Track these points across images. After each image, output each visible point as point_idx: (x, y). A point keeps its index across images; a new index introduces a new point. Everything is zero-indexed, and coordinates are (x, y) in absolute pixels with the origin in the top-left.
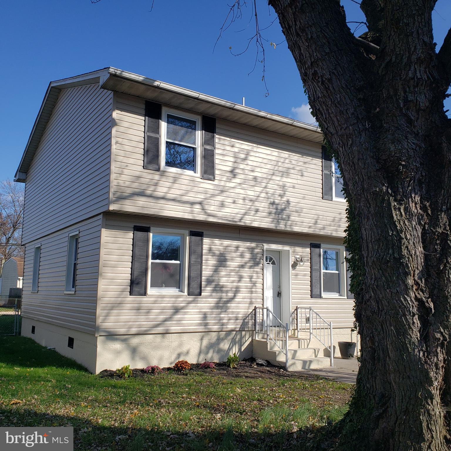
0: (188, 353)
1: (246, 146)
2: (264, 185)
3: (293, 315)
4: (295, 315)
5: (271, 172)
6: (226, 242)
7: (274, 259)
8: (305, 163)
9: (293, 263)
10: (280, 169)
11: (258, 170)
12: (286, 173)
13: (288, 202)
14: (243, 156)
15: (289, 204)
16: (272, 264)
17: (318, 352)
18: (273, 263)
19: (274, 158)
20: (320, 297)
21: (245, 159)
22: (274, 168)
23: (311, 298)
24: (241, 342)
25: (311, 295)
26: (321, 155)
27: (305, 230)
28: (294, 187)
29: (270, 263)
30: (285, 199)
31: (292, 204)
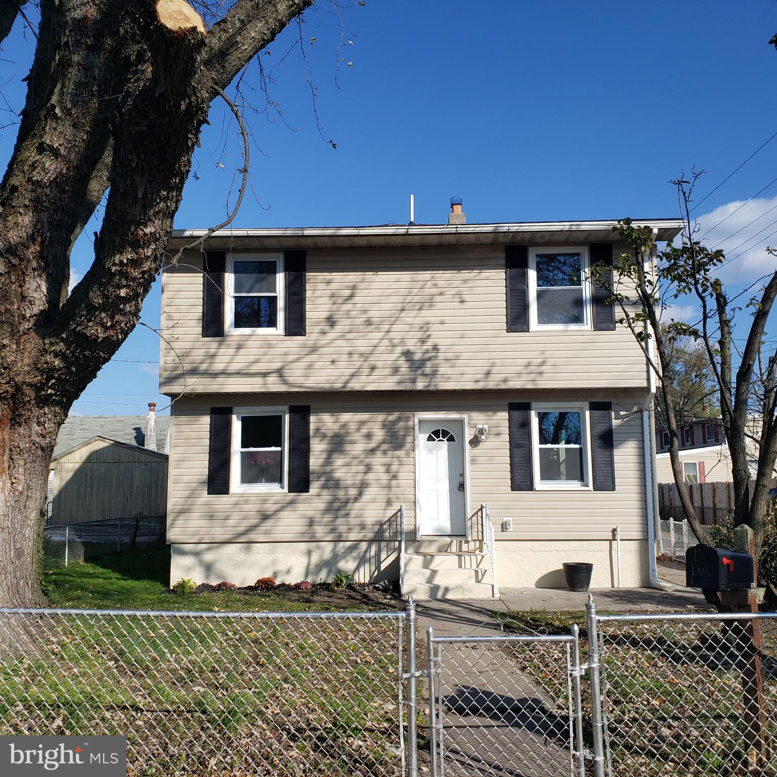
0: (288, 572)
1: (352, 277)
2: (385, 327)
3: (475, 518)
4: (480, 518)
5: (399, 306)
7: (451, 433)
8: (465, 281)
9: (472, 437)
10: (416, 299)
11: (376, 307)
12: (429, 303)
13: (435, 348)
14: (347, 293)
15: (438, 349)
16: (447, 440)
17: (483, 575)
18: (451, 439)
19: (404, 285)
21: (351, 296)
22: (405, 299)
23: (512, 490)
24: (379, 558)
25: (511, 487)
26: (503, 262)
27: (470, 386)
28: (442, 323)
29: (445, 440)
30: (430, 343)
31: (442, 348)
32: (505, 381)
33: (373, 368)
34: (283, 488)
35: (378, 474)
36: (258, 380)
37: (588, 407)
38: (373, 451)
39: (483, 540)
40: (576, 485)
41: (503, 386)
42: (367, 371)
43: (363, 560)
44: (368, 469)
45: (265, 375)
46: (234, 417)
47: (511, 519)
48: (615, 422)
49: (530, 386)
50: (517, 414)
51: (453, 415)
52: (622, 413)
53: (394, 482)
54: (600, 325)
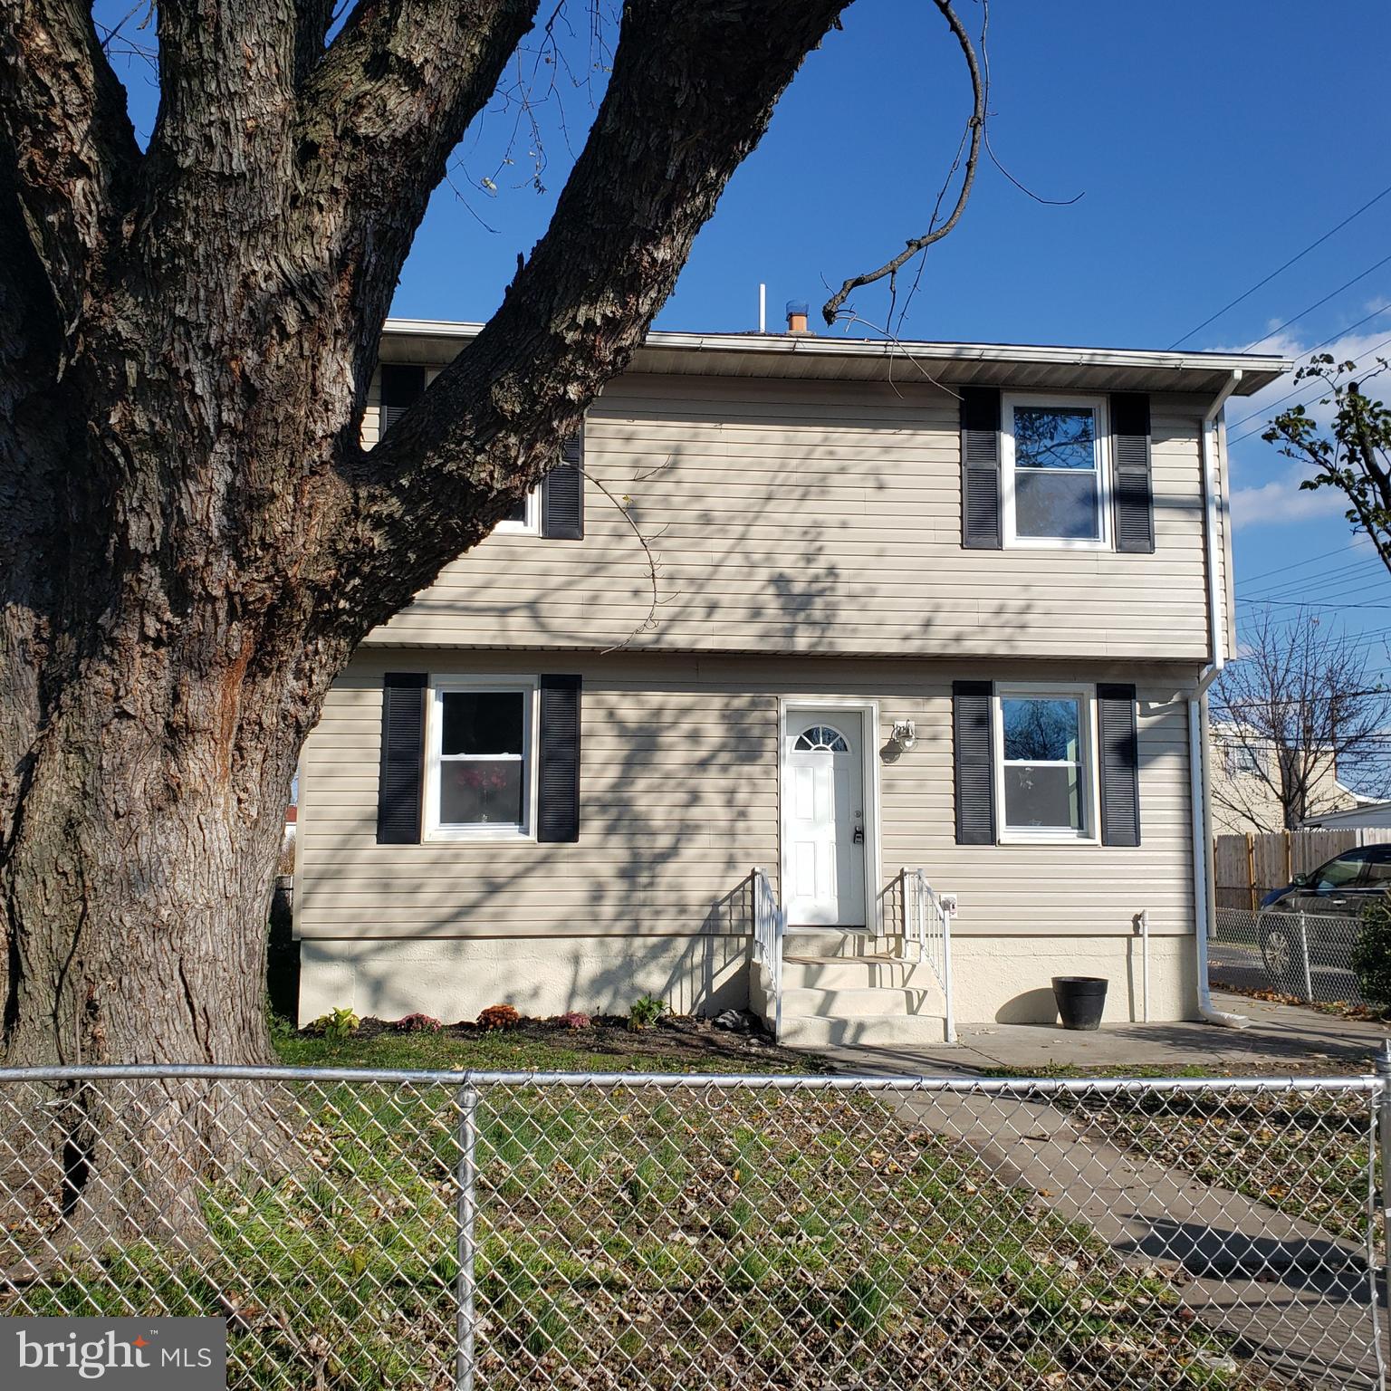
0: (535, 994)
1: (674, 430)
2: (737, 530)
3: (888, 894)
4: (898, 895)
5: (763, 491)
6: (655, 698)
7: (841, 735)
8: (887, 449)
9: (885, 743)
10: (794, 478)
11: (718, 491)
12: (817, 487)
13: (832, 571)
14: (662, 460)
15: (836, 576)
16: (834, 748)
17: (921, 1001)
18: (840, 747)
19: (772, 450)
20: (991, 839)
21: (672, 468)
22: (774, 478)
23: (958, 843)
24: (710, 967)
25: (956, 837)
26: (956, 417)
27: (894, 647)
28: (844, 526)
29: (829, 747)
30: (822, 563)
31: (844, 574)
32: (958, 639)
33: (712, 608)
34: (527, 833)
35: (713, 809)
36: (491, 622)
37: (1094, 693)
38: (703, 764)
39: (903, 935)
40: (1067, 835)
41: (953, 649)
42: (700, 613)
43: (678, 972)
44: (695, 798)
45: (504, 612)
46: (431, 693)
47: (954, 896)
48: (1141, 722)
49: (1002, 650)
50: (968, 703)
51: (853, 702)
52: (1153, 705)
53: (741, 825)
54: (1126, 544)
